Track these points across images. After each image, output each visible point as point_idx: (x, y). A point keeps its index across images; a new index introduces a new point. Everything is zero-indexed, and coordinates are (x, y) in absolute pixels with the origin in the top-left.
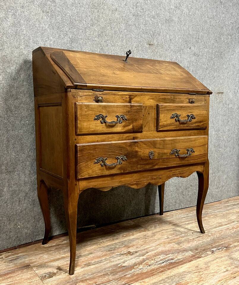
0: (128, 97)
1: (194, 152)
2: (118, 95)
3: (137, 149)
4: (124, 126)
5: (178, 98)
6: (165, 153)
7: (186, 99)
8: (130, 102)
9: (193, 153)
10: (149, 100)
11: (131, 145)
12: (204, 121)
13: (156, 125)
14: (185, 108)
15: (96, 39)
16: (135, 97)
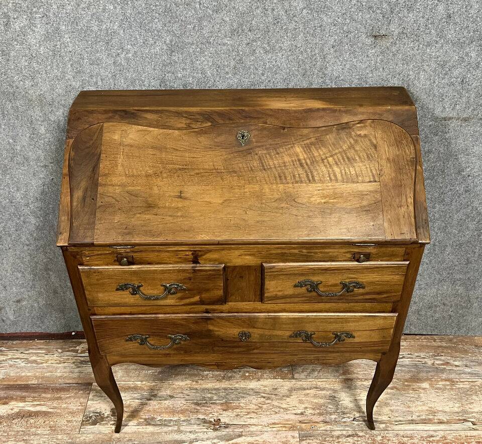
0: (191, 253)
1: (354, 337)
2: (168, 251)
3: (211, 328)
4: (181, 298)
5: (321, 252)
6: (276, 335)
7: (345, 253)
8: (195, 261)
9: (351, 339)
10: (243, 257)
11: (197, 321)
12: (391, 292)
13: (259, 293)
14: (336, 271)
15: (225, 41)
16: (206, 253)
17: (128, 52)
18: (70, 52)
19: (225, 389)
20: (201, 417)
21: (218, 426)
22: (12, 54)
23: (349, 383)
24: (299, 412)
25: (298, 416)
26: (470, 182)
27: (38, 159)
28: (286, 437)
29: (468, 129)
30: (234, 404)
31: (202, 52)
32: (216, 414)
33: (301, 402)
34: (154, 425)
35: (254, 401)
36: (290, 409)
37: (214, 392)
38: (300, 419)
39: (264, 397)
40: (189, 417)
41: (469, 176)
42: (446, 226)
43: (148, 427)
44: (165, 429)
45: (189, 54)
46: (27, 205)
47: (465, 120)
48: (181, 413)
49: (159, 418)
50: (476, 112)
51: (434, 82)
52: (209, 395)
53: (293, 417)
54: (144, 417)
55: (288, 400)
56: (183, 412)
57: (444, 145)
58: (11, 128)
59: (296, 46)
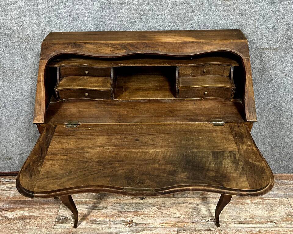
17: (77, 9)
18: (43, 9)
19: (136, 203)
20: (122, 219)
21: (131, 225)
22: (9, 10)
23: (205, 200)
24: (177, 216)
25: (176, 219)
26: (276, 86)
27: (28, 73)
28: (170, 231)
29: (276, 55)
30: (141, 212)
31: (121, 9)
32: (130, 218)
33: (178, 211)
34: (96, 224)
35: (152, 210)
36: (172, 215)
37: (129, 205)
38: (178, 221)
39: (158, 208)
40: (115, 219)
41: (276, 83)
42: (261, 112)
43: (92, 225)
44: (102, 226)
45: (113, 9)
46: (23, 100)
47: (275, 50)
48: (111, 217)
49: (99, 220)
50: (281, 45)
51: (258, 27)
52: (127, 207)
53: (174, 219)
54: (90, 219)
55: (171, 209)
56: (112, 216)
57: (262, 65)
58: (11, 55)
59: (176, 5)
